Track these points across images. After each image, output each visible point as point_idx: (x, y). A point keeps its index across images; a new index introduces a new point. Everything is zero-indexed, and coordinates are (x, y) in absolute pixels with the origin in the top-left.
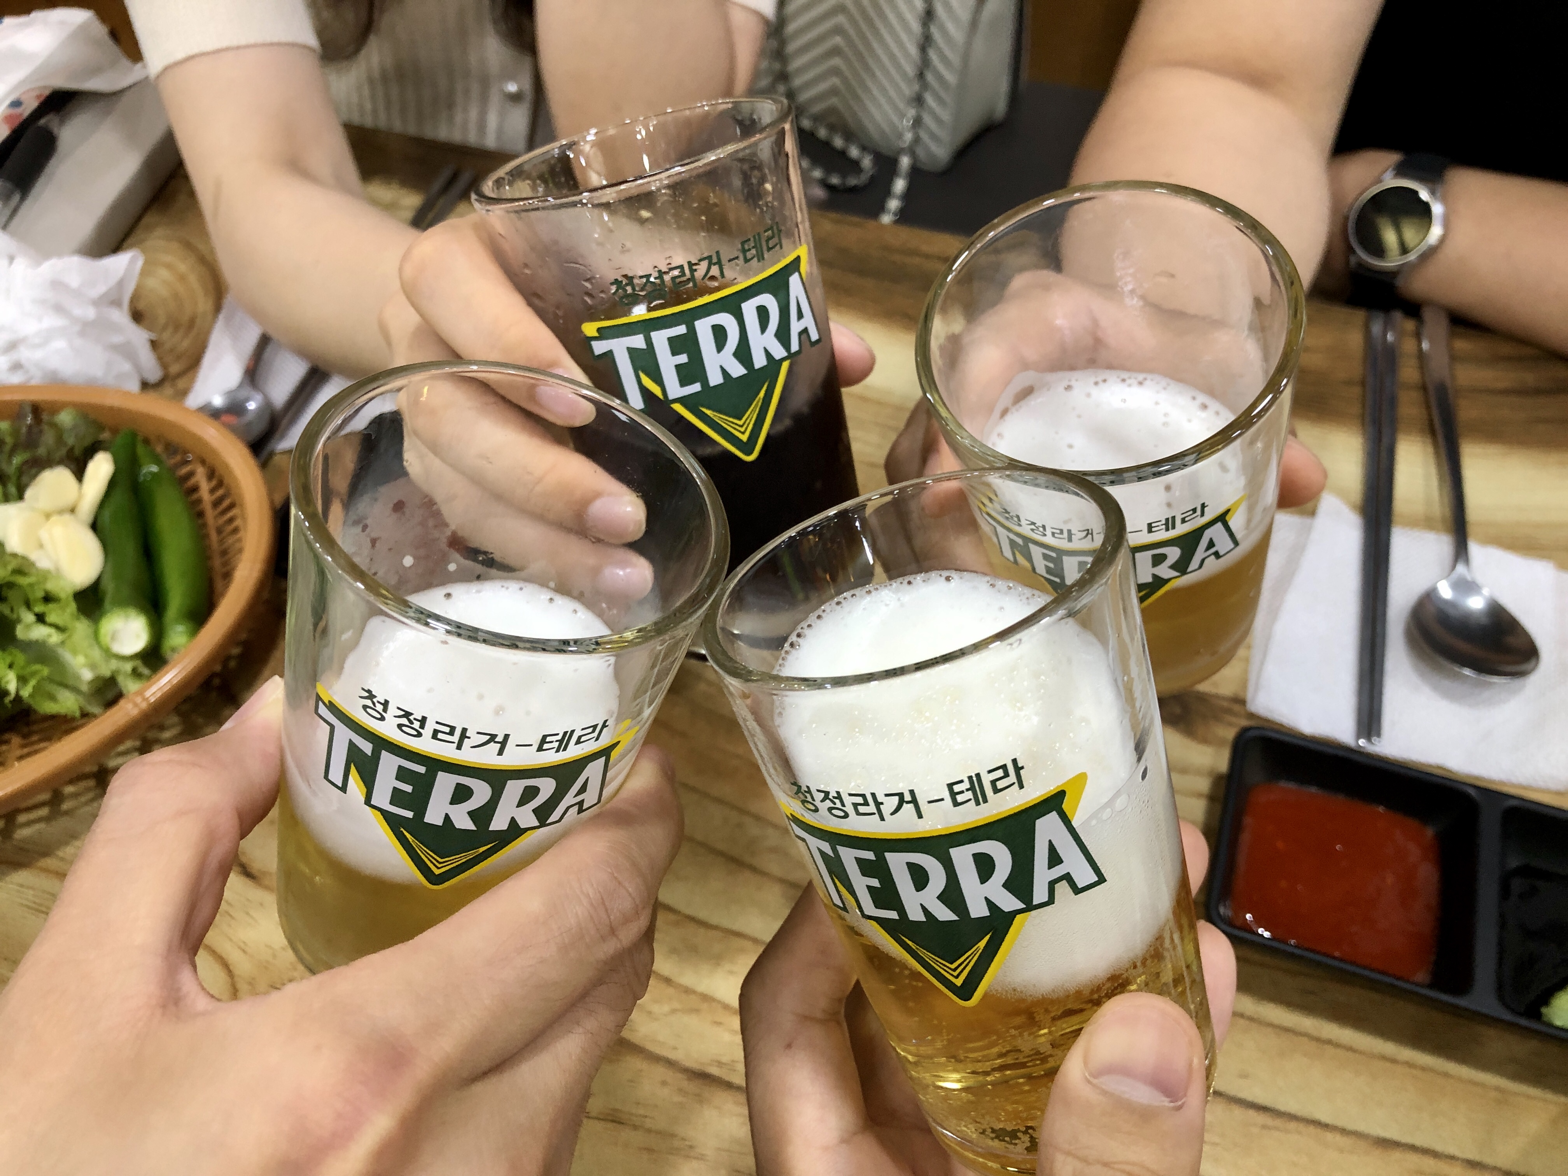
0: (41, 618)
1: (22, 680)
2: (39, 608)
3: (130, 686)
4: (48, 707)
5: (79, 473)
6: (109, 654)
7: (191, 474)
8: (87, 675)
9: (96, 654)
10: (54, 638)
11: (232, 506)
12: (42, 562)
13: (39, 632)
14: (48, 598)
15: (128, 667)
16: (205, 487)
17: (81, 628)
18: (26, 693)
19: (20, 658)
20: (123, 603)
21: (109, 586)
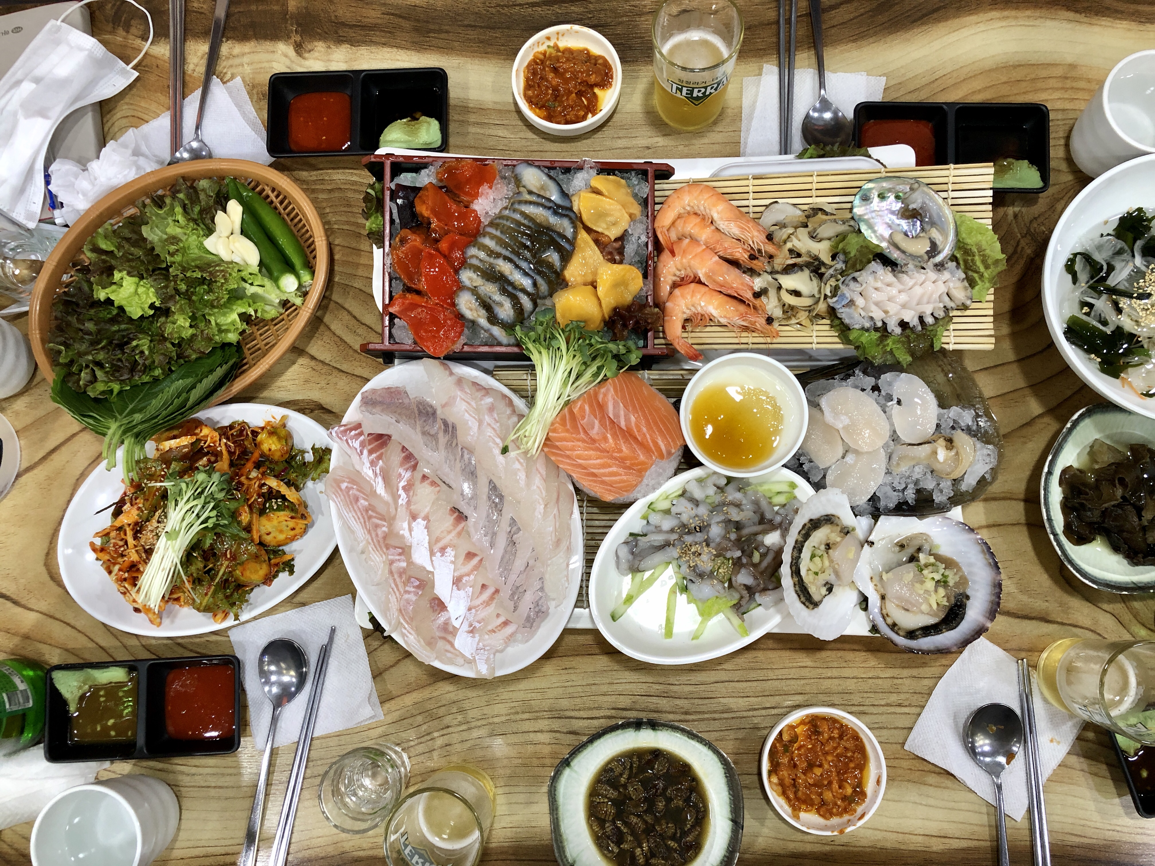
1: (255, 309)
5: (227, 212)
8: (278, 301)
13: (253, 290)
18: (258, 314)
19: (250, 302)
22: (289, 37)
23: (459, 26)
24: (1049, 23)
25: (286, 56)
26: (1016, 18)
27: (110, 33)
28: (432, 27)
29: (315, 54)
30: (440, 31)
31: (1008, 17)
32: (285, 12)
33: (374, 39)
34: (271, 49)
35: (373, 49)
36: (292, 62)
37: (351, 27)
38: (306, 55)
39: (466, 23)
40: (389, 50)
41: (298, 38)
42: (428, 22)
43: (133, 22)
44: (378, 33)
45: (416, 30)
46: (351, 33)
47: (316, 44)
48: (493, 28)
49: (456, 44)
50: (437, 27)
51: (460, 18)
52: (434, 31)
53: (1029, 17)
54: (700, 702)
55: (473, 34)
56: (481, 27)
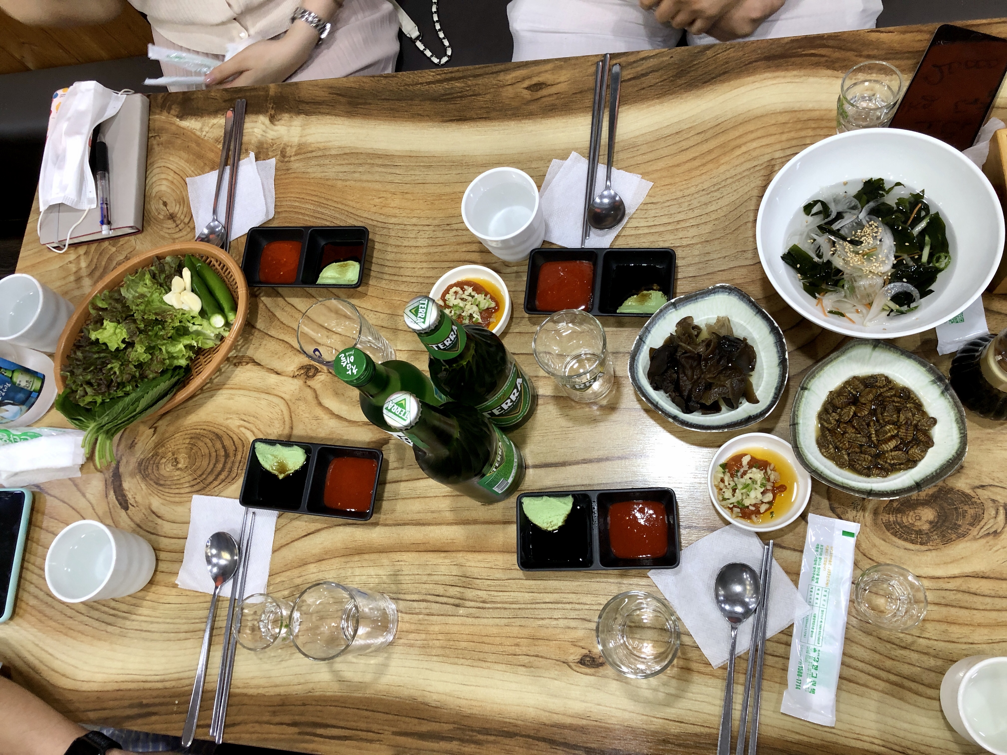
0: (194, 324)
1: (197, 342)
2: (192, 322)
3: (226, 334)
4: (207, 347)
5: (181, 276)
6: (215, 328)
7: (211, 261)
8: (213, 335)
9: (212, 329)
10: (199, 328)
11: (227, 269)
12: (186, 308)
13: (195, 328)
14: (193, 317)
15: (222, 329)
16: (217, 265)
17: (205, 322)
18: (200, 345)
19: (194, 336)
20: (214, 313)
21: (206, 308)
22: (267, 112)
23: (378, 100)
24: (811, 79)
25: (264, 124)
26: (784, 77)
27: (159, 114)
28: (360, 101)
29: (282, 122)
30: (365, 104)
31: (778, 77)
32: (267, 96)
33: (322, 111)
34: (255, 120)
35: (320, 117)
36: (267, 127)
37: (307, 103)
38: (277, 123)
39: (383, 97)
40: (330, 117)
41: (273, 112)
42: (358, 98)
43: (173, 107)
44: (324, 107)
45: (350, 103)
46: (307, 107)
47: (283, 115)
48: (400, 100)
49: (375, 112)
50: (363, 101)
51: (380, 94)
52: (361, 104)
53: (795, 76)
54: (495, 594)
55: (387, 104)
56: (392, 100)
